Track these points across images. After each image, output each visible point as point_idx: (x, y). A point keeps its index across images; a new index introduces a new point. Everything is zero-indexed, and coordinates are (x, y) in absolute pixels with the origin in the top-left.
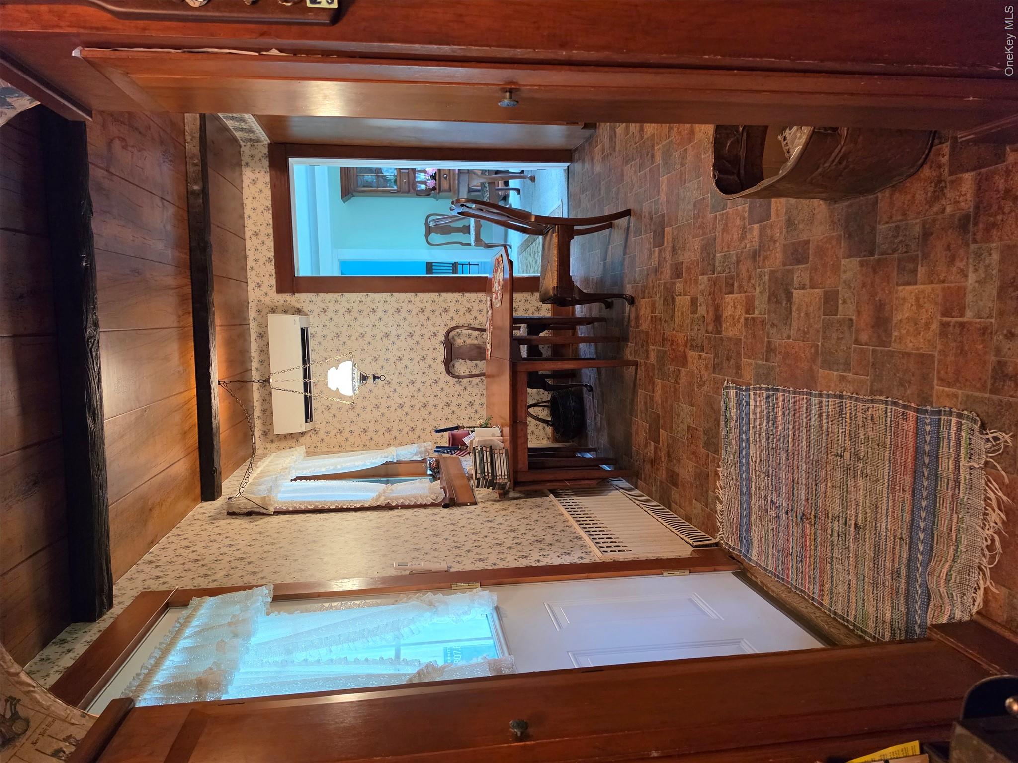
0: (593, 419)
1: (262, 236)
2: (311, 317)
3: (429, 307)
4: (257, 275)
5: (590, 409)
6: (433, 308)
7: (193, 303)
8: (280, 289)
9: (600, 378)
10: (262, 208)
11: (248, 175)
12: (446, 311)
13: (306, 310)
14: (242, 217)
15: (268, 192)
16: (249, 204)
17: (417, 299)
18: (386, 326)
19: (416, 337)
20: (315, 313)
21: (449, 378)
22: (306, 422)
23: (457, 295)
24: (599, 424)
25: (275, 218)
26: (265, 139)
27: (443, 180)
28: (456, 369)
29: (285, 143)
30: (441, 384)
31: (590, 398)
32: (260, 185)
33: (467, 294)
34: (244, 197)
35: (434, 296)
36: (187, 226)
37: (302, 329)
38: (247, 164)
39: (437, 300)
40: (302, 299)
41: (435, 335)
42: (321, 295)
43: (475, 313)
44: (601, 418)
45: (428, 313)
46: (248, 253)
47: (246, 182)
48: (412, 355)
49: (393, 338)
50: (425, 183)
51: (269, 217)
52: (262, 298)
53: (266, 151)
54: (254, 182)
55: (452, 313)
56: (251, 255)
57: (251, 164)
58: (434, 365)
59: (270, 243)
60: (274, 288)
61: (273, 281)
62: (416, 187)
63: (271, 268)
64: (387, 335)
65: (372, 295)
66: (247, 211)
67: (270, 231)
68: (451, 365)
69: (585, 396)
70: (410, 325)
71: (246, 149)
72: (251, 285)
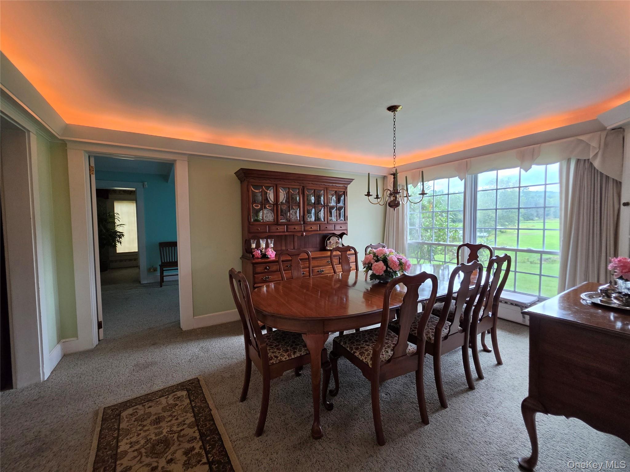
27: (263, 266)
50: (258, 246)
62: (254, 239)
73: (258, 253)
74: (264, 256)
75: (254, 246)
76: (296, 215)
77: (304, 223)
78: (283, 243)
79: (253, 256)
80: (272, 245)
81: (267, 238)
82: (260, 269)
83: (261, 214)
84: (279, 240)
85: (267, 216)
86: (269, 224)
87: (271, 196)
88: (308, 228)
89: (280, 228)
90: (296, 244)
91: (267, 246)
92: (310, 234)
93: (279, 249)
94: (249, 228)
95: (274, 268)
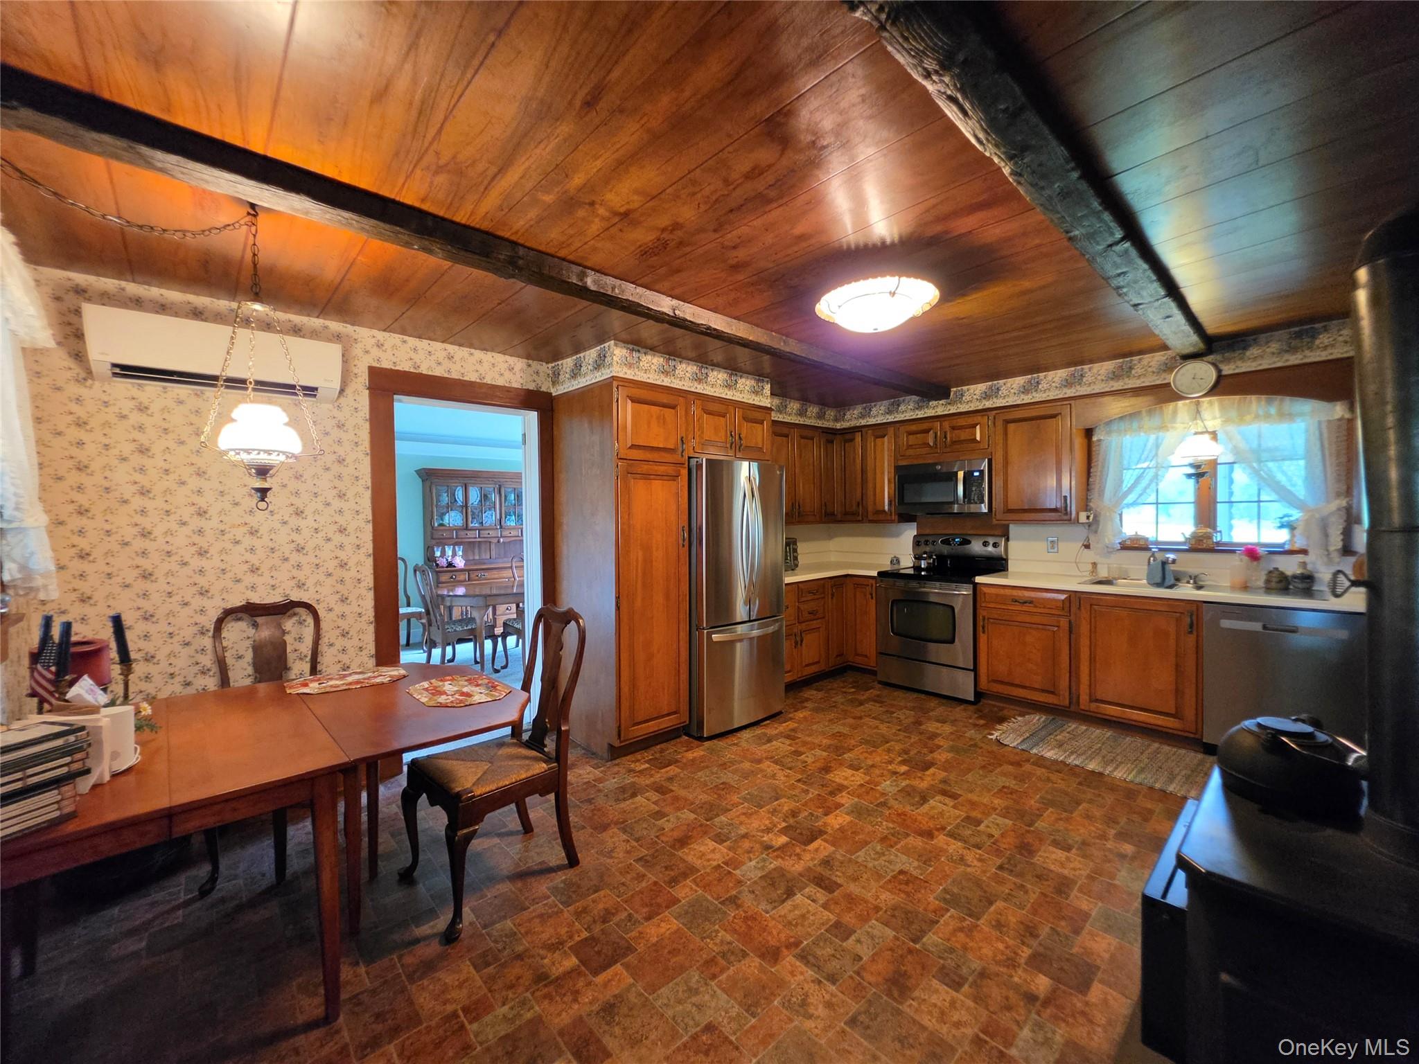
0: (128, 925)
1: (447, 364)
2: (331, 406)
3: (349, 575)
4: (394, 347)
5: (153, 904)
6: (348, 581)
7: (435, 216)
8: (374, 372)
9: (240, 908)
10: (482, 370)
11: (519, 364)
12: (344, 600)
13: (342, 400)
14: (471, 346)
15: (500, 382)
16: (488, 357)
17: (362, 558)
18: (316, 512)
19: (295, 558)
20: (336, 412)
21: (214, 615)
22: (115, 365)
23: (370, 614)
24: (116, 951)
25: (471, 384)
26: (556, 391)
27: (449, 575)
28: (233, 624)
29: (552, 410)
30: (197, 602)
31: (183, 897)
32: (508, 375)
33: (371, 628)
34: (493, 354)
35: (369, 580)
36: (548, 251)
37: (316, 389)
38: (529, 366)
39: (361, 585)
40: (360, 399)
41: (300, 585)
42: (367, 425)
43: (340, 643)
44: (136, 955)
45: (340, 573)
46: (426, 342)
47: (512, 360)
48: (261, 553)
49: (294, 522)
50: (443, 554)
51: (472, 377)
52: (359, 345)
53: (544, 389)
54: (511, 369)
55: (339, 609)
56: (423, 344)
57: (530, 371)
58: (241, 587)
59: (438, 372)
60: (375, 364)
61: (386, 365)
62: (438, 546)
63: (405, 366)
64: (299, 513)
65: (368, 494)
66: (478, 354)
67: (455, 376)
68: (240, 615)
69: (182, 878)
70: (317, 547)
71: (545, 368)
72: (381, 335)
73: (443, 562)
74: (450, 565)
75: (438, 554)
76: (490, 518)
77: (501, 527)
78: (476, 551)
79: (437, 565)
80: (461, 553)
81: (455, 544)
82: (444, 578)
83: (446, 517)
84: (470, 546)
85: (453, 519)
86: (458, 530)
87: (459, 494)
88: (506, 533)
89: (470, 534)
90: (493, 553)
91: (454, 554)
92: (508, 540)
93: (471, 558)
94: (432, 534)
95: (462, 577)
